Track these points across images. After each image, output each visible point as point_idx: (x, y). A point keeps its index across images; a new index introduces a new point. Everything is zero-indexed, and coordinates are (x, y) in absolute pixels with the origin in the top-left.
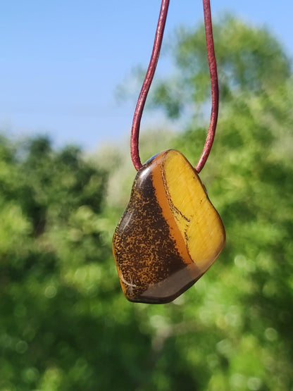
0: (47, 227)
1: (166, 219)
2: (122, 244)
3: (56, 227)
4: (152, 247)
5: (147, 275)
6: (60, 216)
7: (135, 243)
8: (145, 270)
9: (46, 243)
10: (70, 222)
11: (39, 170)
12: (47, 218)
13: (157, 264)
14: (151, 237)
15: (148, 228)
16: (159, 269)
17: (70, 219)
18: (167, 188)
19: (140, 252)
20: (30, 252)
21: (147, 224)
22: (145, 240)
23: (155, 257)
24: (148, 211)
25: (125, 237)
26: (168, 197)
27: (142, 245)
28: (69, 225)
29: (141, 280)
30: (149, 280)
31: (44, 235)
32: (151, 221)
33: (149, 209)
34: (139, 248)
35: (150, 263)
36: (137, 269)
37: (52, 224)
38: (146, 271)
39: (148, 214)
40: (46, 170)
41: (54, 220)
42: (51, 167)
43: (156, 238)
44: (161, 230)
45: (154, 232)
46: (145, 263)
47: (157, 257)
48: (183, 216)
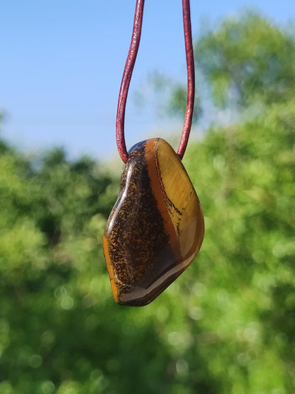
0: (62, 237)
2: (118, 241)
3: (71, 238)
5: (144, 273)
7: (132, 239)
9: (62, 253)
10: (85, 232)
12: (62, 229)
15: (144, 222)
18: (161, 179)
19: (137, 248)
21: (143, 218)
22: (141, 235)
24: (144, 204)
25: (122, 232)
26: (162, 188)
27: (139, 241)
28: (84, 235)
31: (60, 245)
32: (147, 214)
33: (145, 202)
34: (135, 244)
37: (67, 234)
38: (142, 269)
39: (144, 207)
41: (69, 231)
43: (151, 233)
44: (156, 224)
45: (149, 226)
46: (141, 260)
47: (152, 253)
48: (176, 209)
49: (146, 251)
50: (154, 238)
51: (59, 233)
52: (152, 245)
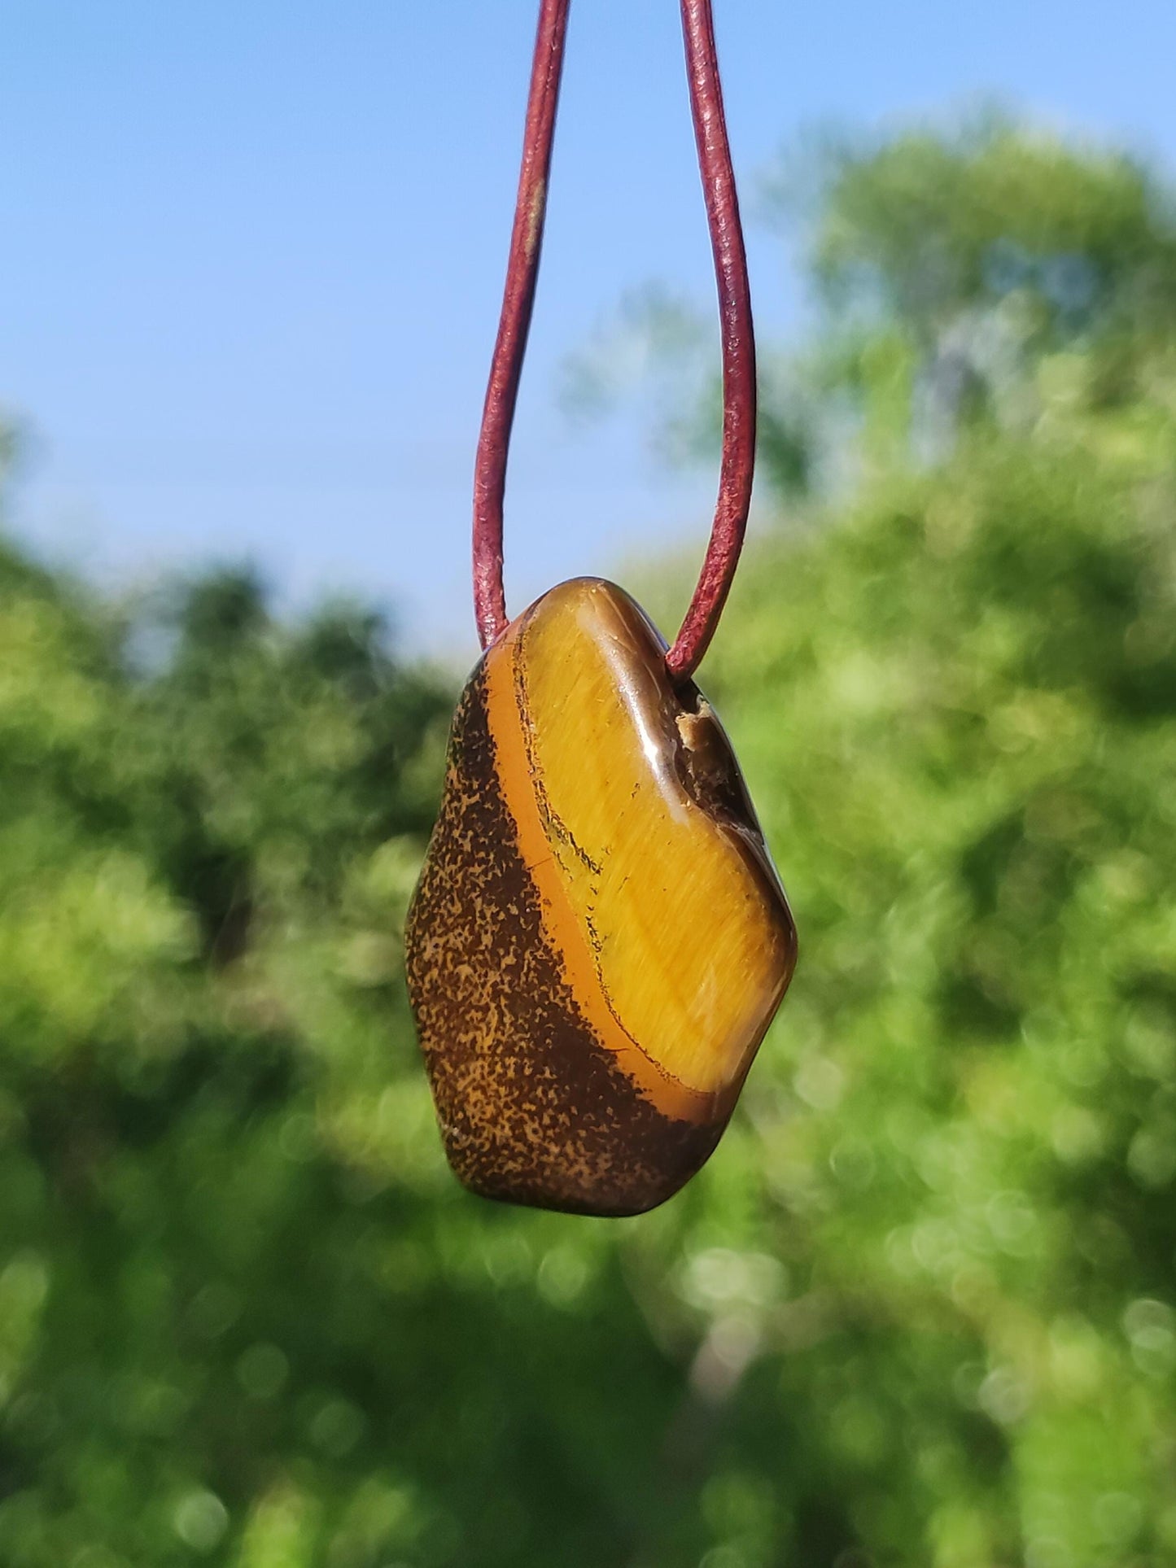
0: (258, 930)
1: (528, 863)
3: (292, 931)
4: (493, 977)
5: (484, 1092)
6: (308, 885)
8: (477, 1068)
9: (257, 994)
10: (347, 909)
11: (220, 702)
12: (256, 893)
13: (509, 1050)
14: (487, 940)
16: (519, 1069)
17: (346, 895)
19: (460, 997)
20: (191, 1028)
21: (475, 885)
22: (472, 948)
23: (501, 1022)
24: (476, 836)
27: (465, 970)
28: (344, 921)
29: (470, 1110)
30: (490, 1110)
31: (249, 961)
32: (485, 872)
33: (479, 827)
34: (454, 979)
35: (489, 1041)
36: (455, 1066)
37: (277, 917)
38: (477, 1076)
39: (477, 846)
40: (250, 702)
41: (283, 901)
42: (271, 690)
43: (500, 941)
44: (514, 911)
45: (494, 915)
46: (474, 1041)
47: (507, 1020)
48: (580, 852)
49: (486, 1009)
50: (510, 960)
51: (245, 913)
52: (507, 989)
